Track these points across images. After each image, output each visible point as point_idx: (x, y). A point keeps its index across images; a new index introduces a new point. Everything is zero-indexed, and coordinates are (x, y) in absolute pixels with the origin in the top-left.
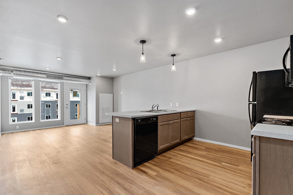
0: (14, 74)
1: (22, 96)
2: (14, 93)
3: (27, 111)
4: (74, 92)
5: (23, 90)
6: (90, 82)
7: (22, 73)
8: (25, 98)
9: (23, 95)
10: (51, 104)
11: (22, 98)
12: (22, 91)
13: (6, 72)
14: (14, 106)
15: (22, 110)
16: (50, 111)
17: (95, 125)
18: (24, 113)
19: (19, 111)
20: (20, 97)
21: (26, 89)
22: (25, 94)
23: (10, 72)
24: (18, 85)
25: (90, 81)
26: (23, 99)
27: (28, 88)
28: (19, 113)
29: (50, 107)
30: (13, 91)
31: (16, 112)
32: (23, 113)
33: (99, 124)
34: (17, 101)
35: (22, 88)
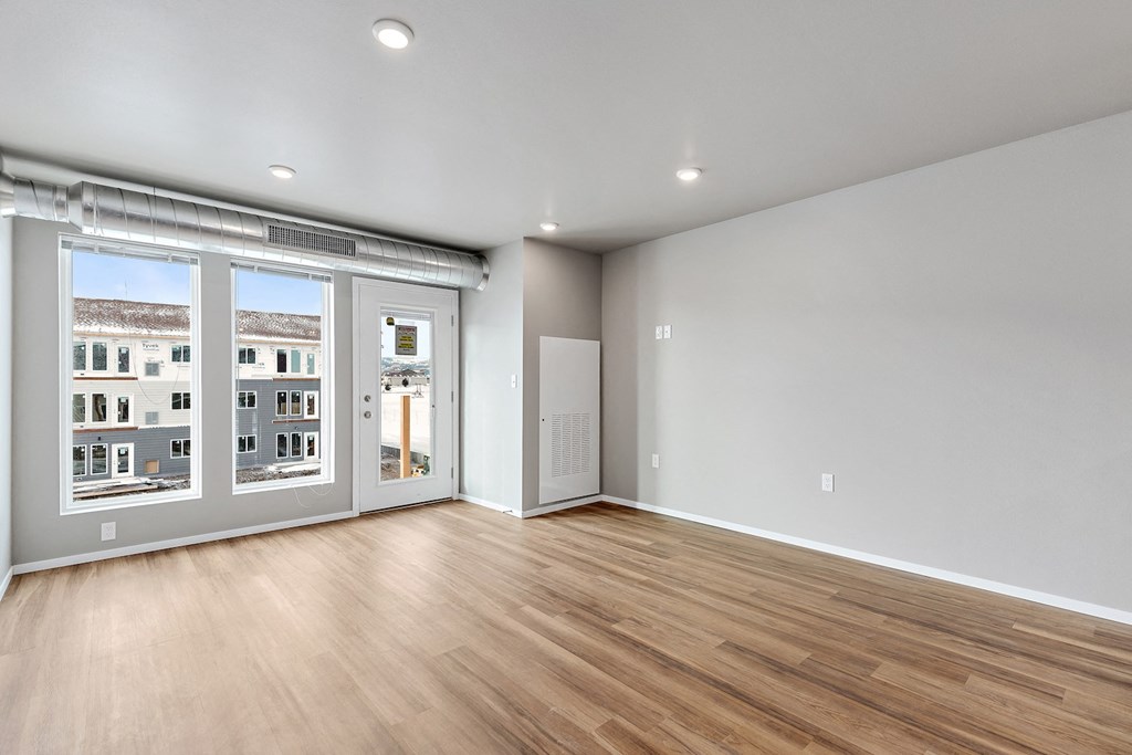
0: (88, 210)
1: (152, 361)
2: (124, 351)
3: (171, 419)
4: (399, 328)
5: (157, 338)
6: (486, 277)
7: (132, 208)
8: (162, 370)
9: (156, 357)
10: (255, 393)
11: (152, 369)
12: (151, 342)
13: (40, 193)
14: (123, 401)
15: (152, 417)
16: (255, 421)
17: (518, 513)
18: (158, 426)
19: (143, 419)
20: (147, 364)
21: (168, 333)
22: (163, 354)
23: (63, 198)
24: (137, 320)
25: (486, 270)
26: (157, 374)
27: (175, 333)
28: (142, 426)
29: (252, 403)
30: (122, 343)
31: (130, 424)
32: (155, 426)
33: (536, 505)
34: (134, 379)
35: (154, 332)
